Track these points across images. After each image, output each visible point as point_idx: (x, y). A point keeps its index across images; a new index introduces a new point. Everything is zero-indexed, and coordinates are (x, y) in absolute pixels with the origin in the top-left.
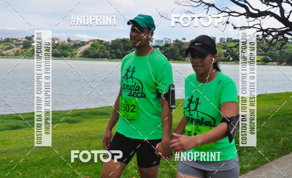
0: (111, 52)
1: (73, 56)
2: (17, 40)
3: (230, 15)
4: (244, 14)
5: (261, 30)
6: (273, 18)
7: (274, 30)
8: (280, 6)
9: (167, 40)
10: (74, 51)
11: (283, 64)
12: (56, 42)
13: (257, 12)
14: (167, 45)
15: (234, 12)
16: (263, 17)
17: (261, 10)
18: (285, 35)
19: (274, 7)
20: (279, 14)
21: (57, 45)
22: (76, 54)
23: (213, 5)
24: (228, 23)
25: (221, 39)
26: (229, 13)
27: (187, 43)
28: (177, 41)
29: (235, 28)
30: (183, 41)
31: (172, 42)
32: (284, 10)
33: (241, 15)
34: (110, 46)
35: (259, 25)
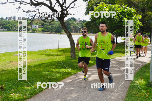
3: (21, 3)
4: (29, 3)
6: (46, 6)
11: (53, 33)
13: (37, 3)
16: (40, 6)
17: (39, 2)
19: (46, 0)
20: (49, 5)
24: (20, 8)
25: (19, 18)
26: (20, 2)
29: (24, 11)
32: (52, 3)
33: (27, 3)
35: (38, 10)
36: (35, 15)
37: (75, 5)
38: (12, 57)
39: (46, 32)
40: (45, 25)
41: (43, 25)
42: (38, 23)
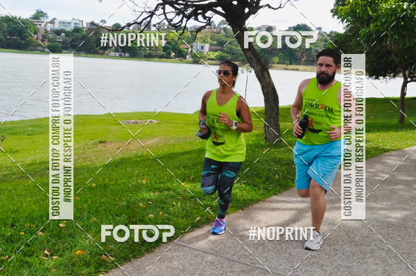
9: (78, 22)
14: (77, 30)
27: (107, 28)
28: (92, 23)
30: (102, 24)
31: (85, 25)
41: (221, 43)
42: (209, 39)
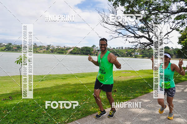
0: (81, 52)
1: (66, 53)
2: (44, 46)
3: (127, 37)
4: (133, 37)
5: (140, 43)
6: (145, 38)
7: (145, 43)
8: (148, 33)
10: (66, 51)
12: (59, 48)
13: (139, 36)
15: (129, 36)
16: (141, 38)
17: (140, 35)
18: (150, 45)
19: (146, 34)
20: (148, 37)
21: (60, 49)
22: (67, 52)
23: (121, 33)
24: (127, 40)
26: (127, 36)
27: (111, 49)
29: (130, 42)
30: (110, 48)
32: (150, 36)
33: (132, 37)
34: (81, 50)
35: (139, 41)
36: (137, 45)
37: (168, 36)
38: (121, 74)
39: (145, 58)
40: (144, 52)
41: (143, 52)
42: (139, 51)
